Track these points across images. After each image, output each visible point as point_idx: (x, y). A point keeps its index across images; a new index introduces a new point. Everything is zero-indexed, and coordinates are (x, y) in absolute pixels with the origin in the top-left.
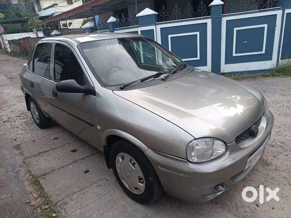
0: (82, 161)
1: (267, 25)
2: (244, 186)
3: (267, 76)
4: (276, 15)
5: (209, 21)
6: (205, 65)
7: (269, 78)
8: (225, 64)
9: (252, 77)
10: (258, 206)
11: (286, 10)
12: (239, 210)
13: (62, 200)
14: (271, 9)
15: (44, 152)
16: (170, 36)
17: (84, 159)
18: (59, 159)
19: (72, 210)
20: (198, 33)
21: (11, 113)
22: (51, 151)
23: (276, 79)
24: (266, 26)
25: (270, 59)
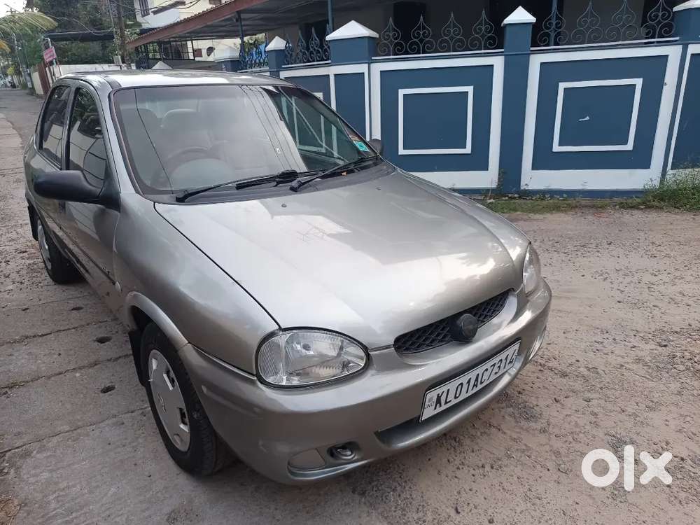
0: (110, 364)
1: (642, 79)
2: (449, 461)
3: (631, 207)
4: (667, 56)
5: (498, 63)
6: (484, 167)
7: (635, 212)
8: (533, 169)
9: (593, 206)
10: (458, 512)
11: (689, 46)
12: (409, 515)
13: (21, 446)
14: (653, 43)
15: (34, 337)
16: (402, 92)
17: (117, 359)
18: (60, 354)
19: (33, 472)
20: (470, 89)
21: (7, 244)
22: (52, 335)
23: (652, 216)
24: (638, 82)
25: (647, 165)
